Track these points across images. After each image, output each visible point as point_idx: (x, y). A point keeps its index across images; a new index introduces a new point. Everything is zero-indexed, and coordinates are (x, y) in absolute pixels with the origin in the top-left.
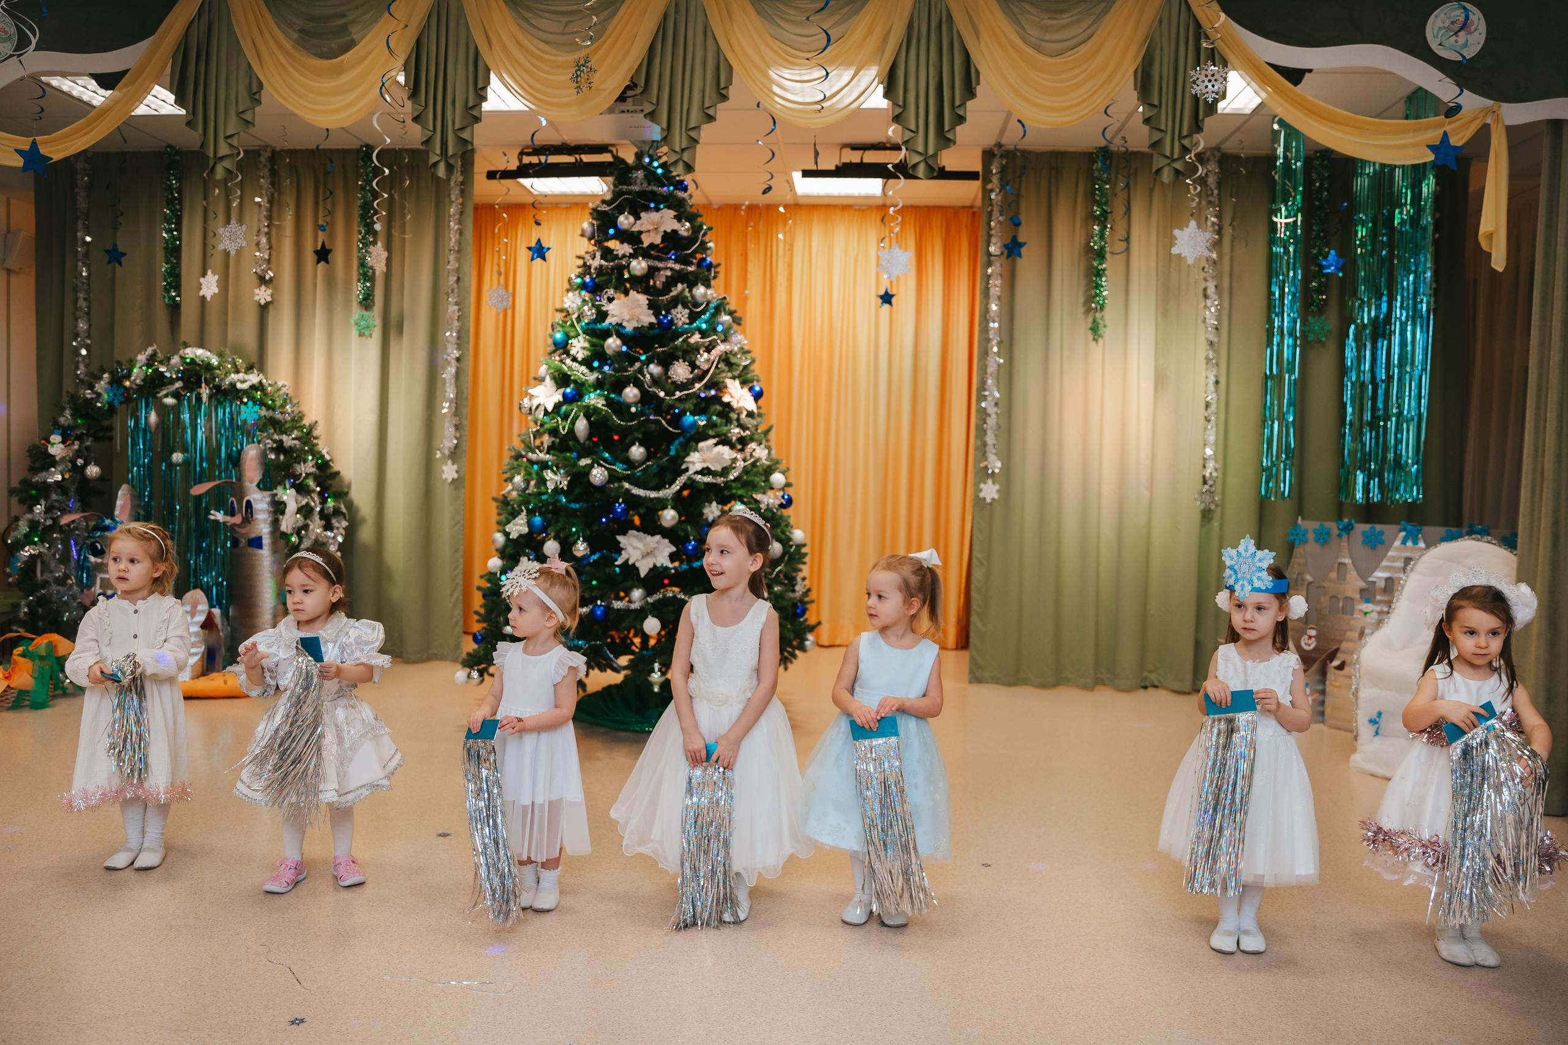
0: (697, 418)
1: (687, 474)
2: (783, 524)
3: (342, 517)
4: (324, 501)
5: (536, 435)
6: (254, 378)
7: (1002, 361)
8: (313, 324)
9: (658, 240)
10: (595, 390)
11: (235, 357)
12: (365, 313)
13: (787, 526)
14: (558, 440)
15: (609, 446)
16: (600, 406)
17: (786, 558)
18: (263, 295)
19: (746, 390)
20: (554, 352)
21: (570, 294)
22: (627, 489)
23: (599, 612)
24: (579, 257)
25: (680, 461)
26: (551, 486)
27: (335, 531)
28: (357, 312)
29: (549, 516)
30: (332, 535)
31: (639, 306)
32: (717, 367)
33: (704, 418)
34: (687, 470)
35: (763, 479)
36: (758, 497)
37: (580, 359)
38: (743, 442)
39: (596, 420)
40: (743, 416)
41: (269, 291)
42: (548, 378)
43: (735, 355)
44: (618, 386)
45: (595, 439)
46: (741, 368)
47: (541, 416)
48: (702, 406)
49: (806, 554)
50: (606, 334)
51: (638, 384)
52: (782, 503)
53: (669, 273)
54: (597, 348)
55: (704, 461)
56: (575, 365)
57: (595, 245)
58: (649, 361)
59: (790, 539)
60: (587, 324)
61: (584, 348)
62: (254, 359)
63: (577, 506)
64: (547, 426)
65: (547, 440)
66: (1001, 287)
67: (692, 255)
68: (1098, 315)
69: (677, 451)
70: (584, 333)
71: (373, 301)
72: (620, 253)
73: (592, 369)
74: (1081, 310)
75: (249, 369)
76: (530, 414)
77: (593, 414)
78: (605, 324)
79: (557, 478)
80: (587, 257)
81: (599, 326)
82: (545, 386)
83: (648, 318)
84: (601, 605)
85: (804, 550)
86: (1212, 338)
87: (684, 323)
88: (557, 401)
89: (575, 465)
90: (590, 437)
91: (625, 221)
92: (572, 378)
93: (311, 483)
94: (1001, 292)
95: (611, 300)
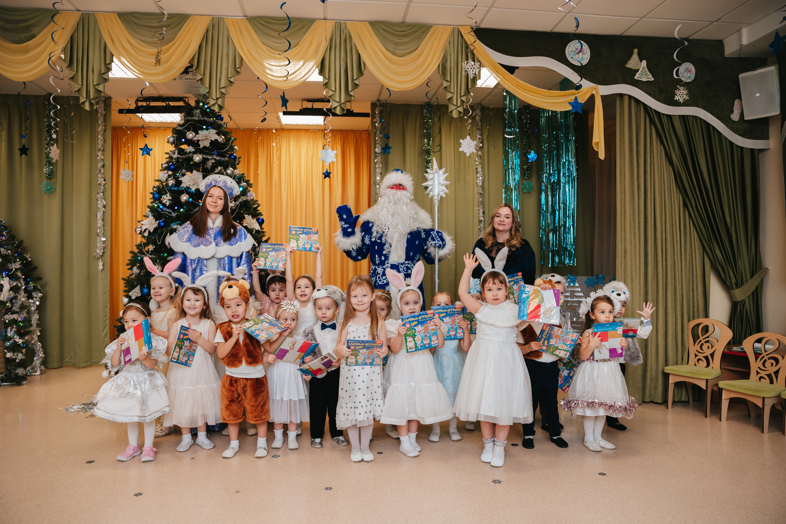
3: (38, 292)
4: (27, 283)
5: (145, 245)
9: (208, 145)
10: (176, 221)
12: (49, 181)
14: (157, 247)
19: (254, 221)
20: (153, 202)
21: (162, 172)
24: (167, 153)
27: (35, 299)
28: (45, 182)
30: (33, 301)
32: (240, 209)
37: (167, 205)
42: (151, 215)
43: (249, 202)
46: (252, 209)
47: (147, 235)
50: (182, 192)
53: (213, 161)
54: (176, 200)
56: (165, 209)
57: (175, 147)
60: (171, 188)
61: (169, 200)
64: (150, 240)
65: (151, 247)
66: (382, 168)
67: (226, 152)
70: (169, 192)
72: (188, 151)
73: (174, 211)
76: (141, 234)
78: (180, 188)
80: (170, 153)
81: (177, 189)
82: (149, 219)
86: (480, 191)
88: (155, 227)
91: (190, 135)
92: (164, 215)
93: (19, 274)
94: (382, 171)
95: (183, 175)
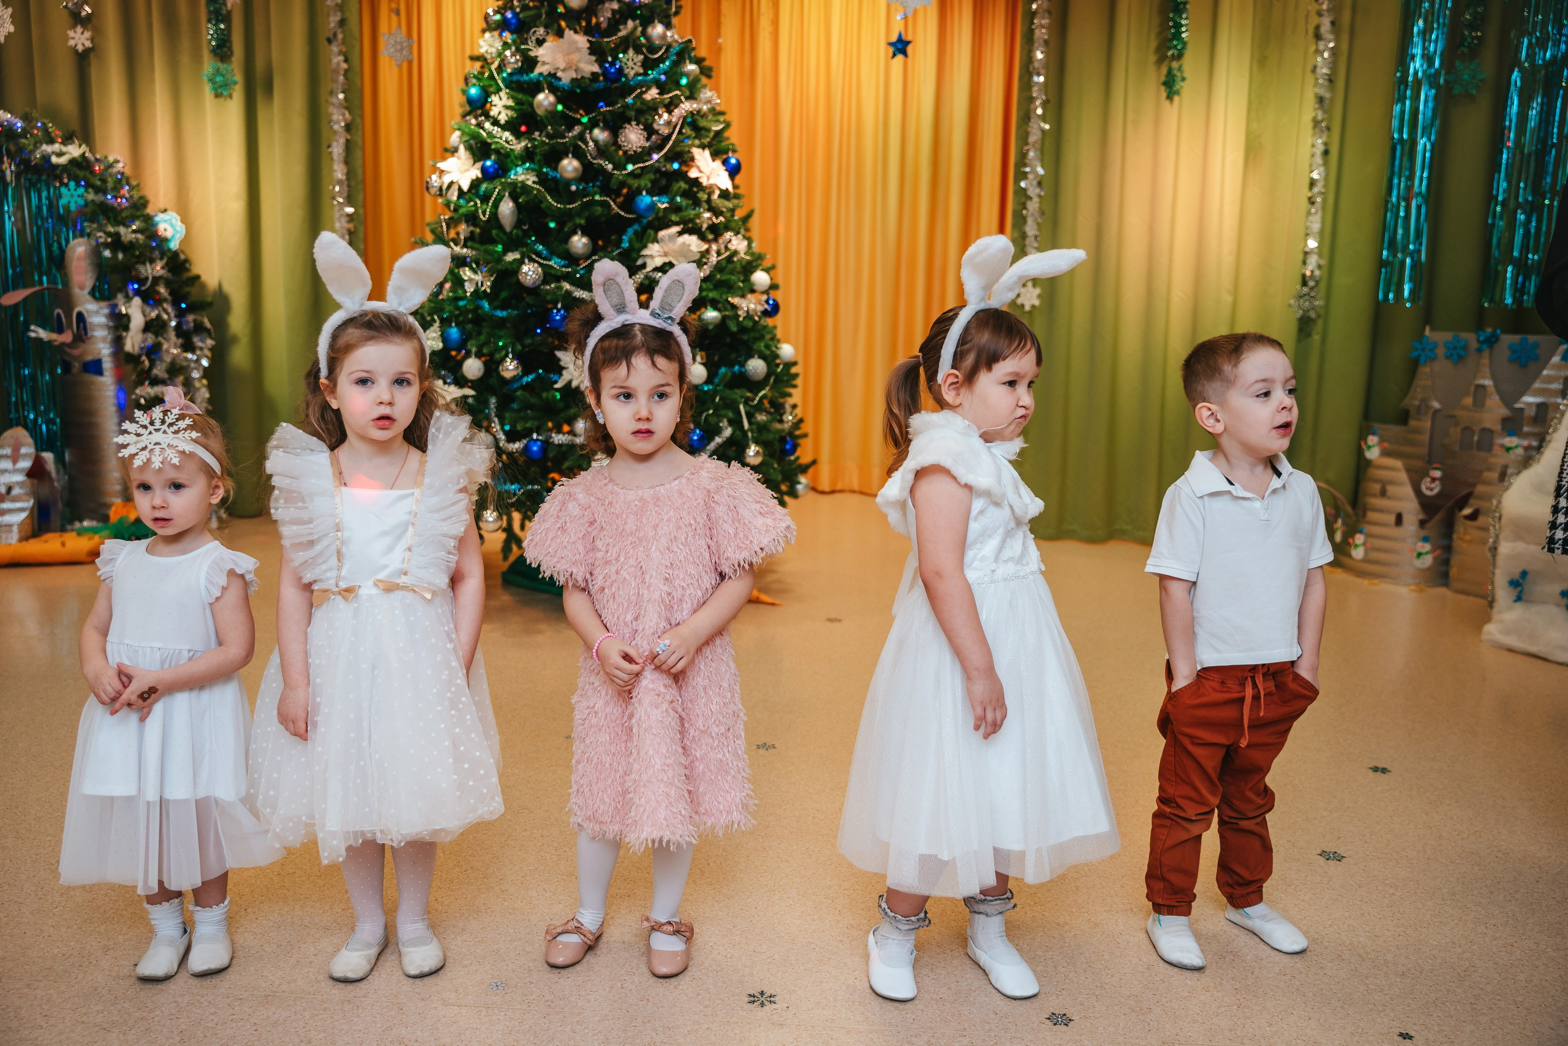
0: (655, 199)
1: (644, 271)
2: (768, 337)
3: (205, 334)
4: (180, 314)
5: (452, 223)
6: (74, 151)
7: (1047, 127)
8: (153, 81)
10: (524, 163)
11: (46, 121)
12: (220, 65)
13: (773, 338)
14: (478, 230)
15: (544, 235)
16: (530, 183)
17: (772, 380)
18: (80, 39)
19: (718, 164)
20: (469, 113)
21: (487, 35)
22: (567, 290)
23: (535, 448)
25: (634, 255)
26: (469, 288)
27: (198, 352)
28: (209, 65)
29: (469, 326)
30: (195, 358)
31: (578, 50)
32: (680, 132)
33: (665, 199)
34: (644, 266)
35: (742, 278)
36: (735, 300)
37: (502, 122)
38: (716, 231)
39: (527, 202)
40: (715, 196)
41: (88, 34)
42: (462, 148)
43: (704, 116)
44: (554, 157)
45: (526, 228)
46: (712, 135)
47: (455, 198)
48: (663, 183)
49: (796, 375)
50: (535, 88)
51: (579, 154)
52: (766, 310)
53: (615, 6)
54: (525, 107)
55: (666, 255)
56: (496, 130)
58: (593, 124)
59: (777, 356)
60: (510, 75)
61: (507, 107)
62: (75, 125)
63: (504, 314)
64: (462, 211)
65: (463, 229)
66: (1049, 28)
68: (1175, 64)
69: (630, 242)
70: (507, 87)
71: (230, 49)
73: (518, 135)
74: (1153, 58)
75: (67, 140)
76: (441, 195)
77: (522, 194)
78: (534, 75)
79: (478, 278)
81: (525, 78)
82: (459, 158)
83: (590, 66)
84: (537, 440)
85: (794, 370)
86: (1322, 92)
87: (637, 74)
88: (474, 177)
89: (499, 259)
90: (518, 224)
92: (493, 147)
93: (162, 290)
94: (1049, 34)
95: (540, 43)
